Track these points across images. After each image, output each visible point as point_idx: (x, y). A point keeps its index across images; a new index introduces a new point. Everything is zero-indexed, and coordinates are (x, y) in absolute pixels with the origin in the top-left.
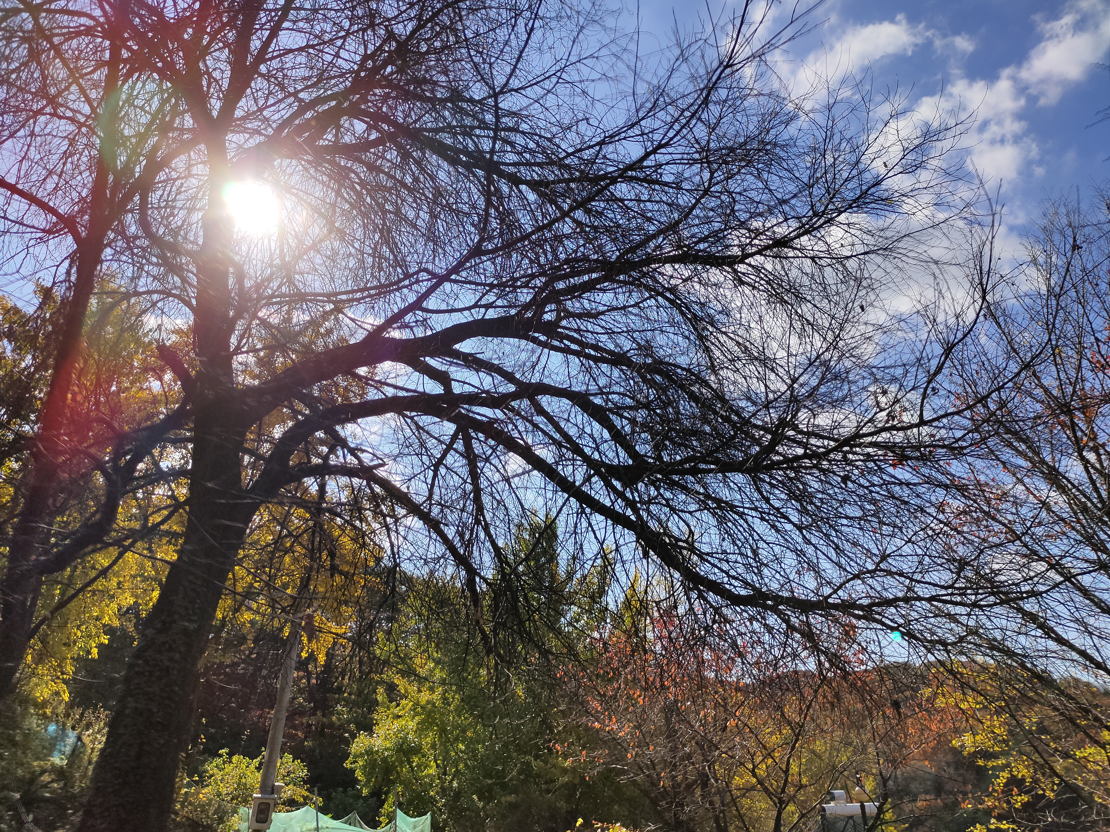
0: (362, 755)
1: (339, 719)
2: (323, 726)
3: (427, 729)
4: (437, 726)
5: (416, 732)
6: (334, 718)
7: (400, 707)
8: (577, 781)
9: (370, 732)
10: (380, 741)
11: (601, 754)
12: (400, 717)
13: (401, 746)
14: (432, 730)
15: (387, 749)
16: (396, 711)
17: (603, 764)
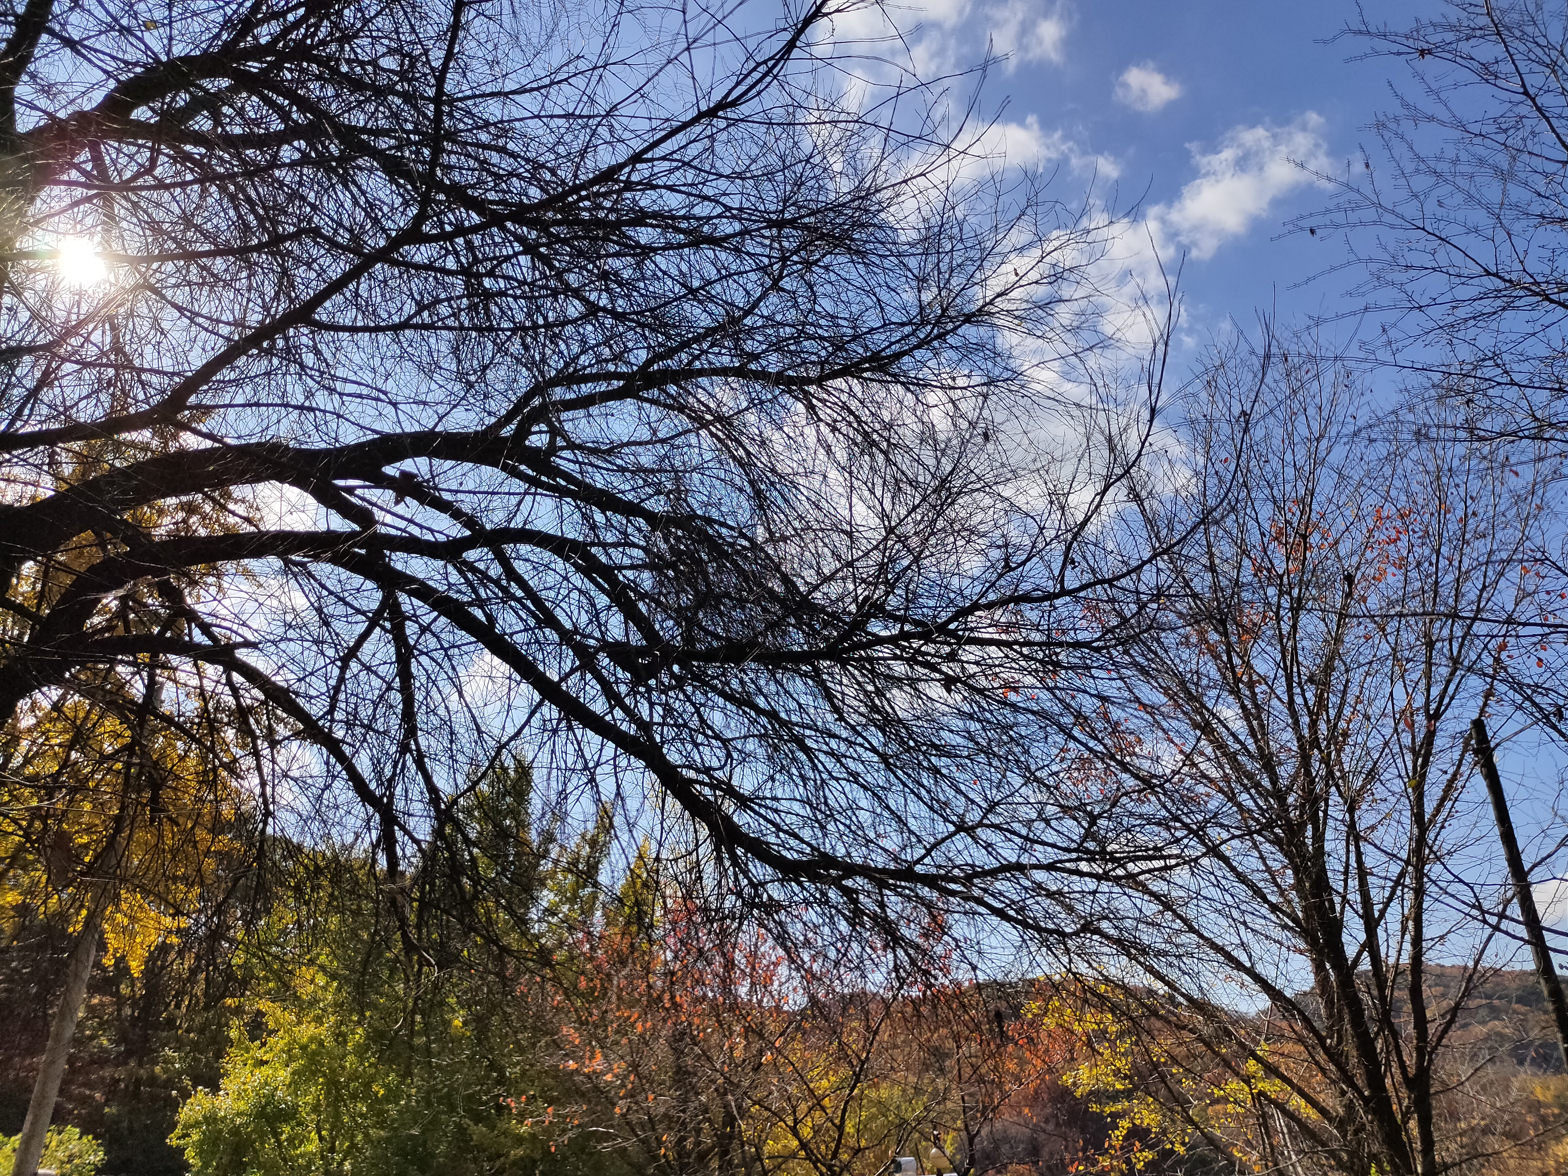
0: (197, 1124)
1: (165, 1071)
2: (138, 1082)
3: (308, 1080)
4: (324, 1075)
5: (290, 1085)
6: (157, 1069)
7: (267, 1048)
8: (538, 1155)
9: (214, 1088)
10: (229, 1101)
11: (576, 1110)
12: (267, 1062)
13: (264, 1108)
14: (316, 1084)
15: (239, 1114)
16: (259, 1054)
17: (579, 1126)
